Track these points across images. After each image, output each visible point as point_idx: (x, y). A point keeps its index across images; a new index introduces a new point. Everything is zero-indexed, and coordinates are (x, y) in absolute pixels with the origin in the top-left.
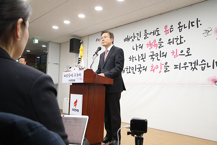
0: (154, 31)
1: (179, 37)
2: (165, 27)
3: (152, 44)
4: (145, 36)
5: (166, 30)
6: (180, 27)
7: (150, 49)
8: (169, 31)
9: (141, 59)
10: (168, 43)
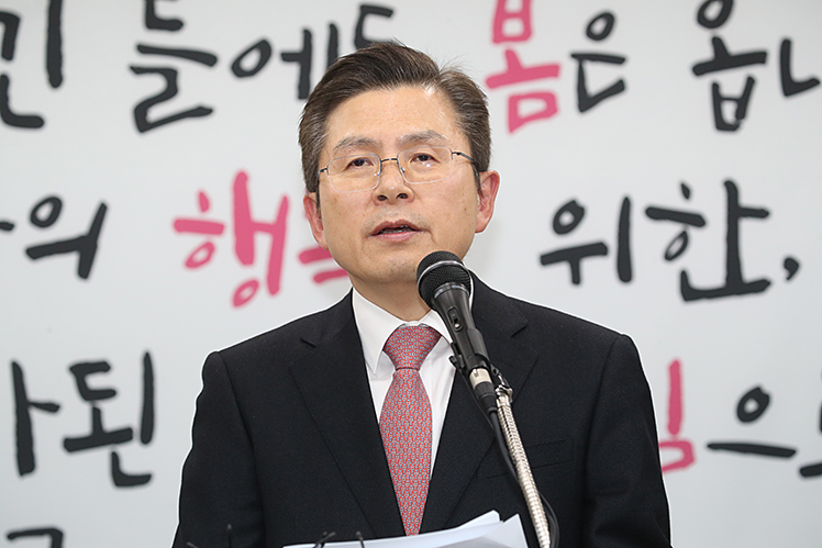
0: (308, 36)
1: (712, 206)
2: (501, 15)
3: (278, 230)
4: (156, 84)
5: (511, 57)
6: (722, 59)
7: (239, 301)
8: (564, 88)
9: (73, 445)
10: (548, 259)
